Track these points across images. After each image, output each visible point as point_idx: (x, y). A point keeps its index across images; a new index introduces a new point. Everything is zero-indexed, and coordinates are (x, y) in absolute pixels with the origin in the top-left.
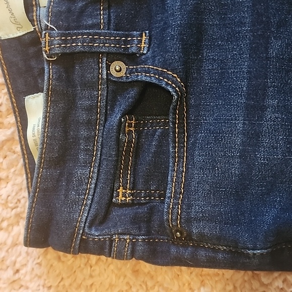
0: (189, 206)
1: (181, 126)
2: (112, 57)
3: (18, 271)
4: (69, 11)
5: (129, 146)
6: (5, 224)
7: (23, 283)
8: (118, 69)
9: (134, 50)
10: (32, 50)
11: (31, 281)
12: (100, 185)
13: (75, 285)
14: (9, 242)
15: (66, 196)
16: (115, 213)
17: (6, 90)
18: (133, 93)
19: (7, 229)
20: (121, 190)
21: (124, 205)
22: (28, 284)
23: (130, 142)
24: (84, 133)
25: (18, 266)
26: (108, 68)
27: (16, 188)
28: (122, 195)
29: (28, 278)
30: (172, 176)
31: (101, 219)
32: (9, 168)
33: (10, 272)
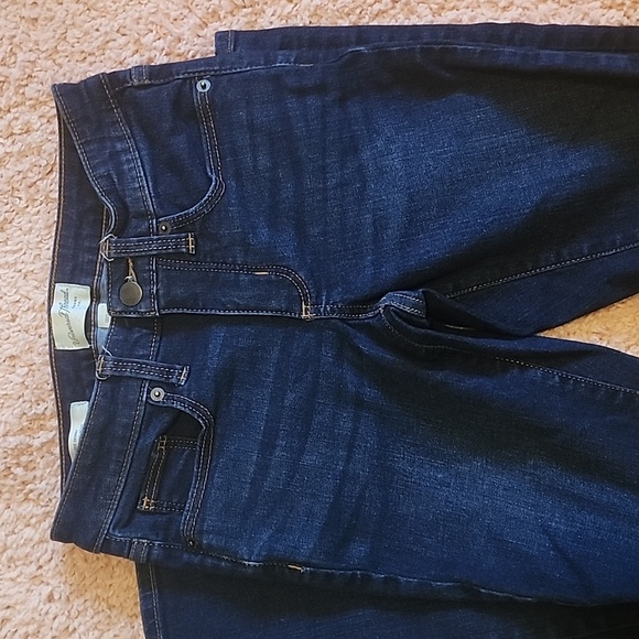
0: (203, 520)
1: (207, 448)
2: (154, 384)
3: (41, 567)
5: (158, 462)
6: (34, 521)
7: (44, 580)
8: (158, 394)
9: (174, 380)
10: (85, 363)
11: (52, 578)
12: (125, 494)
13: (94, 584)
14: (36, 538)
15: (95, 500)
16: (138, 518)
17: (53, 396)
18: (167, 418)
19: (34, 526)
20: (146, 499)
21: (146, 512)
22: (50, 581)
23: (160, 458)
24: (117, 446)
25: (41, 562)
26: (149, 392)
27: (49, 488)
28: (146, 504)
29: (50, 574)
30: (193, 492)
31: (124, 523)
32: (45, 468)
33: (33, 567)
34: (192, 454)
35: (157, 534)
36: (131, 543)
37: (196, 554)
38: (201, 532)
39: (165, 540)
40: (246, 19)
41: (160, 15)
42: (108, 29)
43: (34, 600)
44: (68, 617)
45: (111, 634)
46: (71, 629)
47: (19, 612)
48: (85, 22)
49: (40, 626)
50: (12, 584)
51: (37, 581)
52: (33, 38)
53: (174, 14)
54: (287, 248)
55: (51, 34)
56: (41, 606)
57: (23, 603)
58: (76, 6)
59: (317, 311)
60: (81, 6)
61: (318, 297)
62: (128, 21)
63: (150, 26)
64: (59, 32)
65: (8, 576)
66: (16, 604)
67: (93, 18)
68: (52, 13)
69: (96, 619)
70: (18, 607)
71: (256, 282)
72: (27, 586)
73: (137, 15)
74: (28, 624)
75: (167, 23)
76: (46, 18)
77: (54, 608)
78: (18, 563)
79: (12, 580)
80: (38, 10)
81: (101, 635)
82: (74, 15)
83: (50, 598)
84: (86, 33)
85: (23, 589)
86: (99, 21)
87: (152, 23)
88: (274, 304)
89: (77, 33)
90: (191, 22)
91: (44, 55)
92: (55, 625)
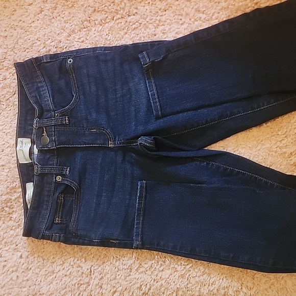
0: (78, 225)
1: (78, 198)
2: (57, 175)
4: (44, 158)
5: (61, 204)
6: (14, 228)
7: (19, 250)
8: (59, 179)
9: (64, 173)
10: (30, 168)
11: (22, 249)
12: (50, 216)
13: (37, 251)
14: (15, 234)
15: (38, 220)
16: (54, 226)
17: (19, 180)
18: (63, 187)
19: (14, 230)
20: (57, 219)
21: (58, 224)
23: (61, 202)
24: (46, 199)
25: (17, 244)
26: (55, 178)
27: (19, 215)
28: (57, 220)
29: (21, 248)
30: (74, 215)
31: (49, 228)
32: (17, 208)
33: (14, 245)
34: (72, 200)
35: (62, 232)
36: (52, 235)
37: (77, 238)
38: (77, 230)
39: (65, 233)
40: (85, 33)
41: (52, 33)
42: (33, 39)
43: (15, 258)
44: (28, 264)
45: (44, 270)
46: (29, 268)
47: (10, 263)
48: (25, 36)
49: (18, 268)
50: (7, 252)
51: (16, 251)
52: (6, 43)
53: (58, 32)
54: (103, 120)
55: (12, 42)
56: (18, 260)
57: (11, 259)
58: (21, 31)
59: (115, 144)
60: (23, 30)
61: (115, 138)
62: (41, 36)
63: (49, 37)
64: (15, 41)
65: (5, 249)
66: (8, 260)
67: (28, 35)
68: (12, 34)
69: (38, 264)
70: (9, 261)
71: (92, 134)
72: (12, 253)
73: (44, 33)
74: (13, 267)
75: (55, 35)
76: (10, 36)
77: (22, 261)
78: (8, 244)
79: (7, 250)
80: (7, 33)
81: (41, 271)
82: (20, 34)
83: (21, 257)
84: (25, 41)
85: (11, 254)
86: (30, 36)
87: (50, 36)
88: (98, 142)
89: (22, 41)
90: (65, 35)
91: (10, 50)
92: (23, 267)
